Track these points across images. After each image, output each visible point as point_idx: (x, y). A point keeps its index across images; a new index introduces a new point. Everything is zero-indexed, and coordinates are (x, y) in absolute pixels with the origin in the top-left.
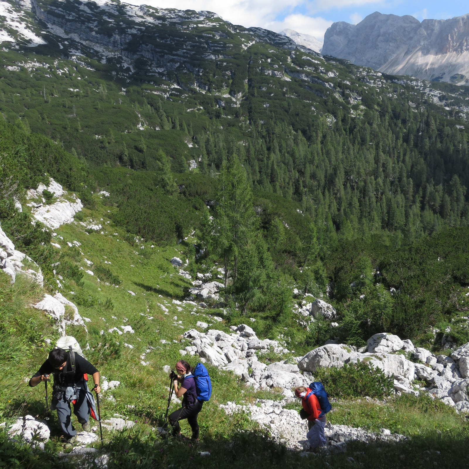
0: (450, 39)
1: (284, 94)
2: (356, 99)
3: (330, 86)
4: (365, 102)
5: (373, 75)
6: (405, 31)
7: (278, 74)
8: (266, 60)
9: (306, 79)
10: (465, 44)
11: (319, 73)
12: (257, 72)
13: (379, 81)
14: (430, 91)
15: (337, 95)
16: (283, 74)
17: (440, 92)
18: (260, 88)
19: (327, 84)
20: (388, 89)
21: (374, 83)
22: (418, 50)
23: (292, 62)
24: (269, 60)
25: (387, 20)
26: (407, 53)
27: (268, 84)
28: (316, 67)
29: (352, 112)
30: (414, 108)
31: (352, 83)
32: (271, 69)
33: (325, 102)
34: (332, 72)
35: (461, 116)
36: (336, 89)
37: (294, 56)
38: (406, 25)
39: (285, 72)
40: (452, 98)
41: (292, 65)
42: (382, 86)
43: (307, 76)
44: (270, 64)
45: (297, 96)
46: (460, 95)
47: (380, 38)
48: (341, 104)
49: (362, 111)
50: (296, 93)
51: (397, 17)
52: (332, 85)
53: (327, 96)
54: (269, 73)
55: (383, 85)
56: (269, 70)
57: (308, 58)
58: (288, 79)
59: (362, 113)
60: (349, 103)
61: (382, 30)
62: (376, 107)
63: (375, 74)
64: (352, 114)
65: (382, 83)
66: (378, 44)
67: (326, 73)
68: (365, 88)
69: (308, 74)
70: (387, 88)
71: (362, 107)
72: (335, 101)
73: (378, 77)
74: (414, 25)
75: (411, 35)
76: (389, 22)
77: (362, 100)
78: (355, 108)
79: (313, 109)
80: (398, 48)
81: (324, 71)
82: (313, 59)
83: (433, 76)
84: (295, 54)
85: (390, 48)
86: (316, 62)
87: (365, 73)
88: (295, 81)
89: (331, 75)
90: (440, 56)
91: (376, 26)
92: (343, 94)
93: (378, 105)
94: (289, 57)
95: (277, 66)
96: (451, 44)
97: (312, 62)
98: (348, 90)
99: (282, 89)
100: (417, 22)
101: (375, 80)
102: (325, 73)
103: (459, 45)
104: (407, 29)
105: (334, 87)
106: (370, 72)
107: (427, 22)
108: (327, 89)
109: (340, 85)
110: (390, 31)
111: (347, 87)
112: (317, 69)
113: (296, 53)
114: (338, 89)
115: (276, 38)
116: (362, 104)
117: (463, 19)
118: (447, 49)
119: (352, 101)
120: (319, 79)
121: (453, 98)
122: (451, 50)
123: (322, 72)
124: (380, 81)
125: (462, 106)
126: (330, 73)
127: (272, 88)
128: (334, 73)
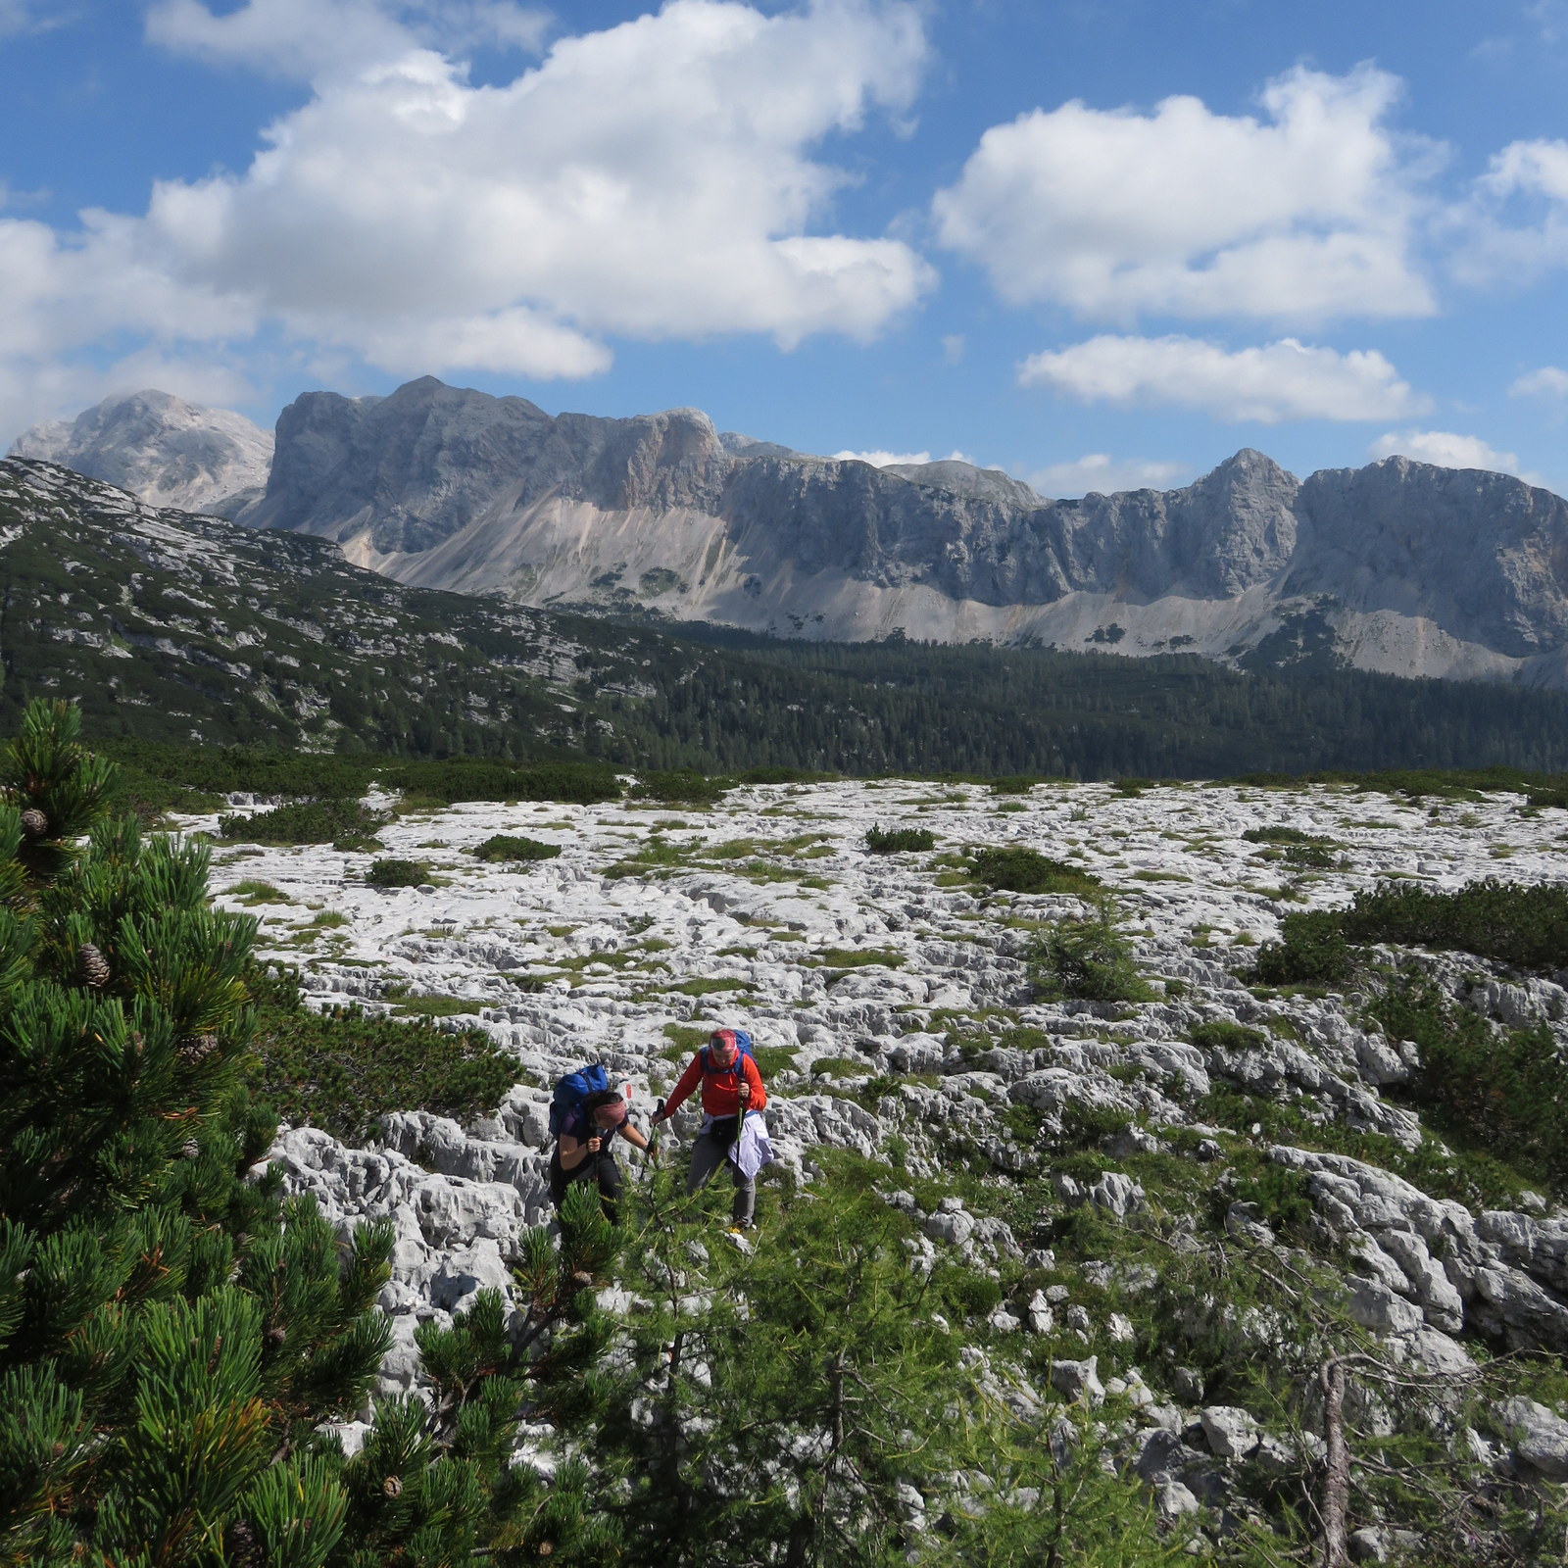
0: (631, 472)
1: (111, 695)
2: (315, 703)
3: (243, 671)
4: (338, 710)
5: (374, 624)
6: (511, 438)
7: (92, 639)
8: (56, 597)
9: (174, 652)
10: (672, 488)
11: (212, 635)
12: (28, 633)
13: (388, 641)
14: (552, 642)
15: (262, 696)
16: (107, 639)
17: (577, 645)
18: (38, 679)
19: (233, 668)
20: (414, 660)
21: (376, 646)
22: (551, 496)
23: (135, 602)
24: (65, 598)
25: (461, 404)
26: (522, 502)
27: (64, 669)
28: (202, 618)
29: (305, 738)
30: (481, 711)
31: (304, 662)
32: (70, 626)
33: (231, 714)
34: (249, 632)
35: (600, 727)
36: (259, 678)
37: (139, 587)
38: (513, 423)
39: (115, 630)
40: (609, 661)
41: (135, 612)
42: (399, 654)
43: (177, 646)
44: (67, 608)
45: (148, 701)
46: (629, 652)
47: (443, 455)
48: (274, 718)
49: (331, 734)
50: (145, 692)
51: (488, 398)
52: (248, 669)
53: (234, 697)
54: (66, 637)
55: (399, 650)
56: (64, 628)
57: (180, 593)
58: (122, 653)
59: (333, 741)
60: (295, 714)
61: (448, 432)
62: (370, 722)
63: (379, 621)
64: (306, 744)
65: (398, 644)
66: (440, 470)
67: (231, 636)
68: (339, 672)
69: (179, 639)
70: (411, 658)
71: (332, 724)
72: (256, 709)
73: (386, 629)
74: (535, 425)
75: (532, 451)
76: (467, 409)
77: (332, 705)
78: (314, 726)
79: (195, 735)
80: (496, 483)
81: (226, 630)
82: (194, 594)
83: (595, 570)
84: (142, 581)
85: (474, 485)
86: (203, 604)
87: (350, 619)
88: (143, 658)
89: (245, 639)
90: (611, 513)
91: (431, 418)
92: (278, 691)
93: (376, 715)
94: (125, 589)
95: (89, 617)
96: (637, 486)
97: (191, 603)
98: (293, 682)
99: (106, 681)
100: (543, 418)
101: (377, 637)
102: (229, 636)
103: (658, 491)
104: (516, 435)
105: (255, 675)
106: (365, 616)
107: (568, 419)
108: (238, 681)
109: (269, 668)
110: (472, 436)
111: (288, 672)
112: (204, 625)
113: (144, 578)
114: (265, 678)
115: (95, 498)
116: (331, 717)
117: (660, 423)
118: (626, 499)
119: (304, 710)
120: (209, 653)
121: (612, 661)
122: (637, 501)
123: (220, 633)
124: (392, 640)
125: (633, 683)
126: (243, 635)
127: (74, 678)
128: (254, 634)
